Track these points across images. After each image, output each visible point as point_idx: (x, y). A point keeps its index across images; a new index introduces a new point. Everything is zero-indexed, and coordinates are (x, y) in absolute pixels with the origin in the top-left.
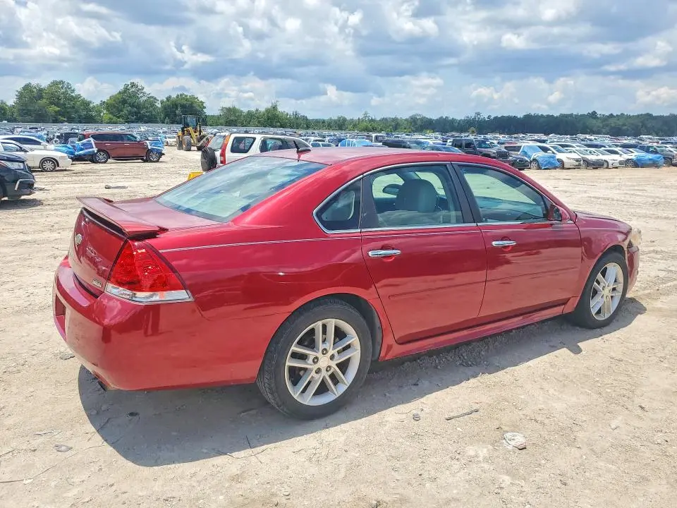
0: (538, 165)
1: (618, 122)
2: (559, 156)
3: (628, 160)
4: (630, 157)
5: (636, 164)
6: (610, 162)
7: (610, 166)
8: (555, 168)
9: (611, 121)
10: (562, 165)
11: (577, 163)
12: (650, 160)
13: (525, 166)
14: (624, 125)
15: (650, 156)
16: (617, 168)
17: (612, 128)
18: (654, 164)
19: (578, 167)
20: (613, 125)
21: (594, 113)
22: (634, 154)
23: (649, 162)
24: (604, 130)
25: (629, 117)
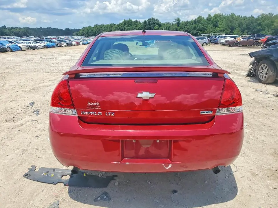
0: (11, 50)
1: (16, 30)
2: (19, 45)
3: (44, 45)
4: (45, 44)
5: (47, 47)
6: (39, 47)
7: (39, 48)
8: (19, 50)
9: (13, 30)
10: (21, 49)
11: (27, 48)
12: (51, 45)
13: (6, 50)
14: (19, 32)
15: (51, 44)
16: (41, 49)
17: (15, 33)
18: (53, 47)
19: (27, 49)
20: (15, 32)
21: (4, 26)
22: (46, 43)
23: (52, 46)
24: (12, 34)
25: (21, 29)
